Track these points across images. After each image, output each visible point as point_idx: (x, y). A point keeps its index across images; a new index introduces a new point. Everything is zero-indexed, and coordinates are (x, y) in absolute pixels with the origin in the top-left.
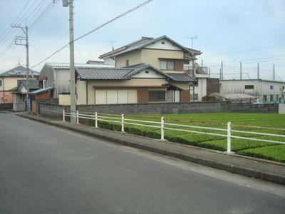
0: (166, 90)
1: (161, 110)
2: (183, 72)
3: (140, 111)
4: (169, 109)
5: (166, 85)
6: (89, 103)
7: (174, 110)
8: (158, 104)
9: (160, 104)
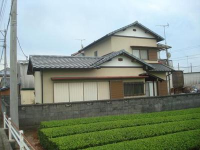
0: (144, 81)
1: (141, 106)
2: (157, 62)
3: (114, 109)
4: (150, 105)
5: (145, 75)
6: (45, 102)
7: (156, 106)
8: (136, 99)
9: (139, 99)
